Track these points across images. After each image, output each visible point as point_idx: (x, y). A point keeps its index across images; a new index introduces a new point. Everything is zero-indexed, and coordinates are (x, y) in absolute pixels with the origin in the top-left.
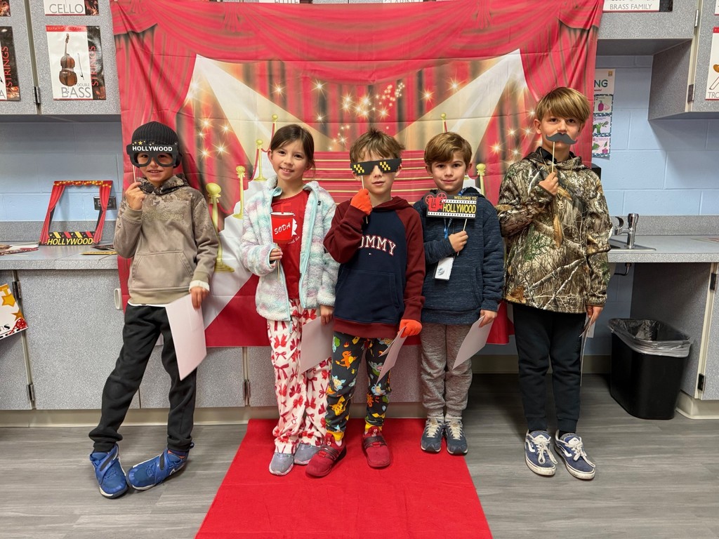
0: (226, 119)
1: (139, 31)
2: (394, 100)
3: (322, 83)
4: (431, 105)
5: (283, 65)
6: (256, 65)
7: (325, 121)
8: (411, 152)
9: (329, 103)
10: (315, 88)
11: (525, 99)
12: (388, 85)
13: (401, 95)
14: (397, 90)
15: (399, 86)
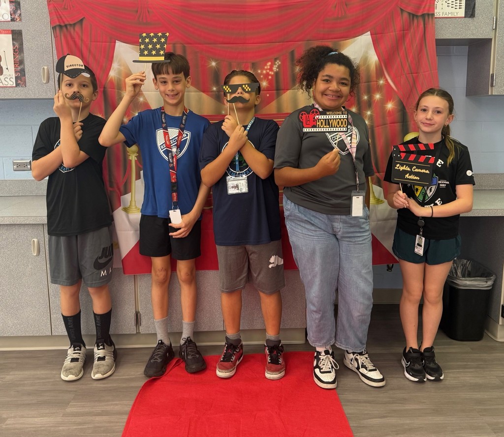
2: (273, 73)
3: (215, 62)
5: (184, 47)
7: (219, 91)
9: (222, 76)
10: (210, 66)
11: (376, 70)
12: (267, 62)
13: (278, 70)
14: (275, 66)
15: (276, 63)
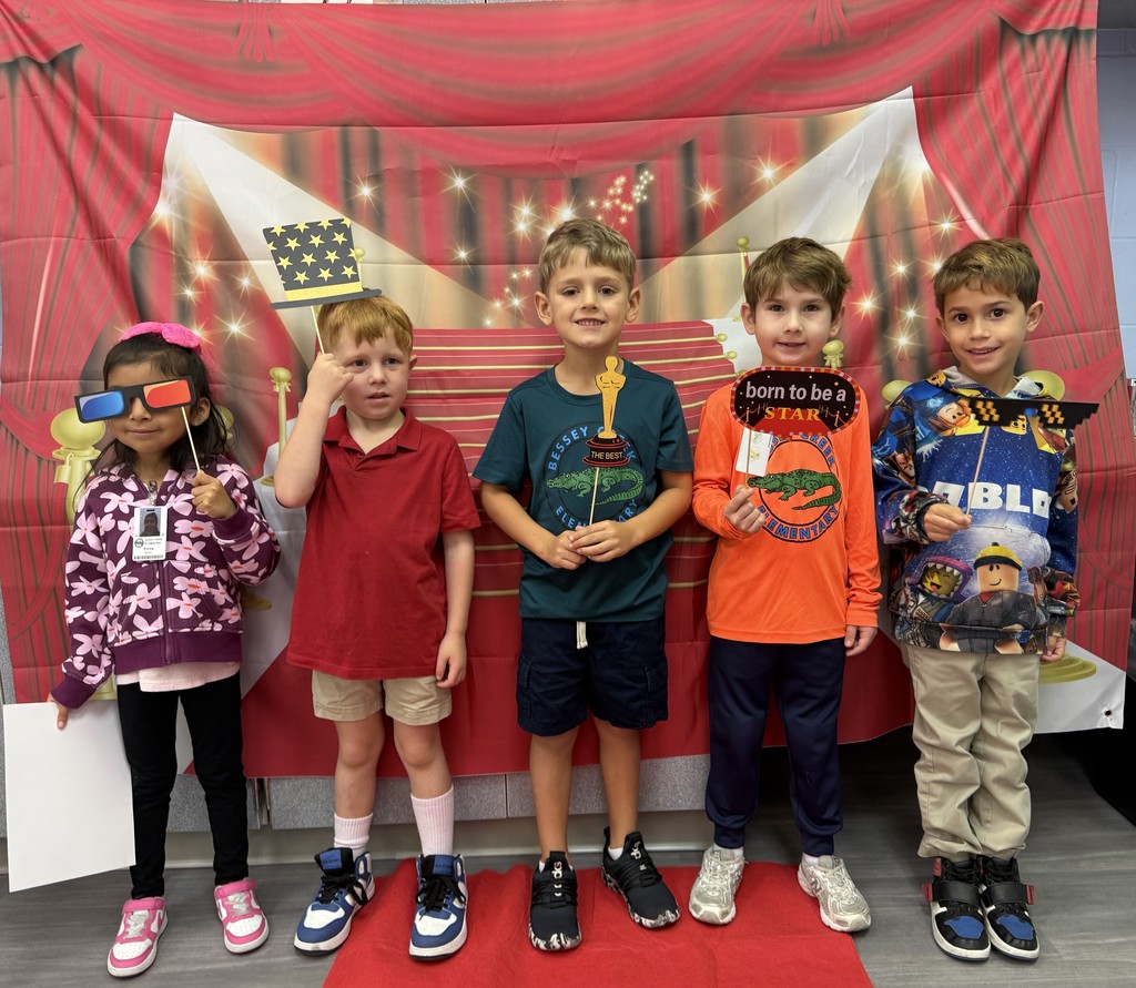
0: (245, 259)
1: (43, 60)
2: (630, 208)
3: (464, 176)
4: (715, 218)
5: (374, 136)
6: (313, 136)
7: (475, 261)
8: (674, 324)
9: (484, 219)
10: (451, 188)
11: (926, 197)
12: (614, 177)
13: (645, 198)
14: (638, 187)
15: (642, 178)
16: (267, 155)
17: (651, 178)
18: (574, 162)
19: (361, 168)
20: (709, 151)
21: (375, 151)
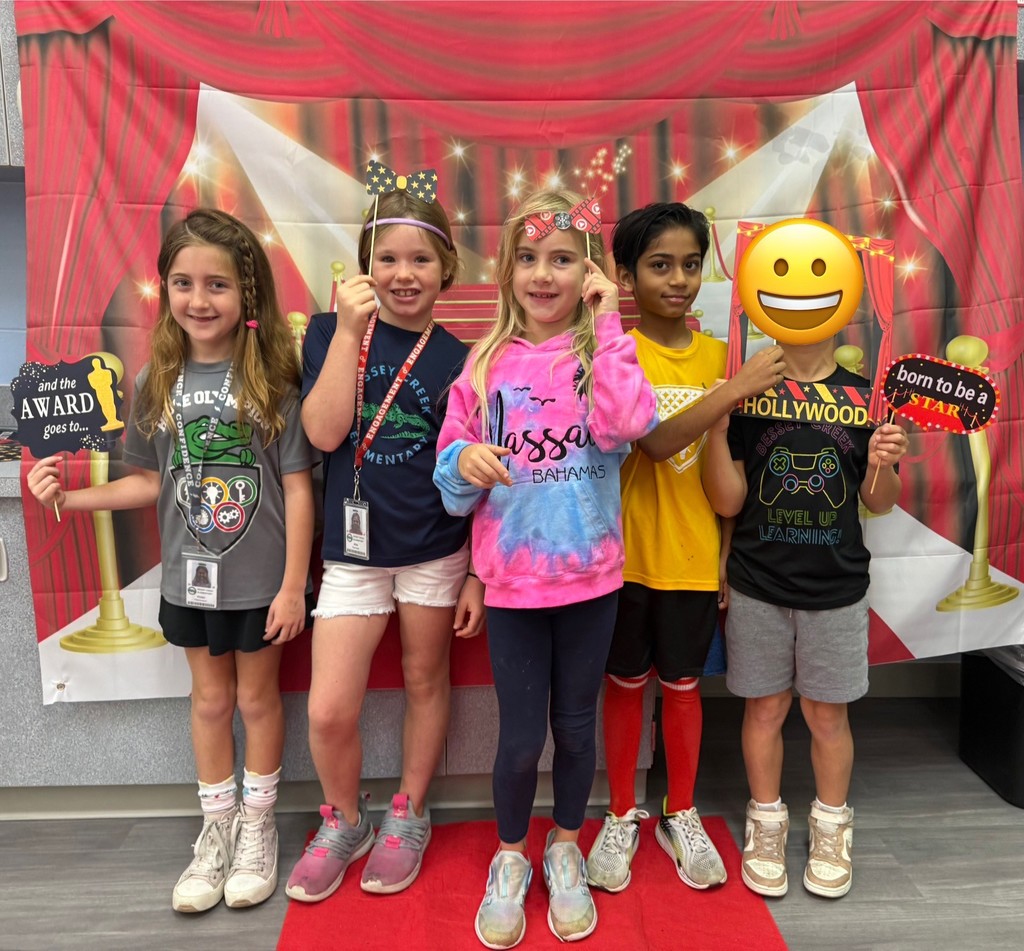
0: (269, 220)
1: (80, 30)
2: (611, 178)
3: (463, 145)
4: (685, 190)
5: (383, 105)
6: (328, 107)
7: (472, 222)
9: (480, 184)
10: (450, 155)
11: (871, 177)
12: (598, 149)
13: (624, 169)
14: (617, 159)
15: (621, 151)
16: (285, 123)
17: (630, 152)
18: (559, 136)
19: (370, 136)
20: (680, 129)
21: (383, 121)
